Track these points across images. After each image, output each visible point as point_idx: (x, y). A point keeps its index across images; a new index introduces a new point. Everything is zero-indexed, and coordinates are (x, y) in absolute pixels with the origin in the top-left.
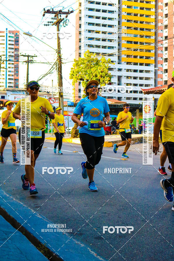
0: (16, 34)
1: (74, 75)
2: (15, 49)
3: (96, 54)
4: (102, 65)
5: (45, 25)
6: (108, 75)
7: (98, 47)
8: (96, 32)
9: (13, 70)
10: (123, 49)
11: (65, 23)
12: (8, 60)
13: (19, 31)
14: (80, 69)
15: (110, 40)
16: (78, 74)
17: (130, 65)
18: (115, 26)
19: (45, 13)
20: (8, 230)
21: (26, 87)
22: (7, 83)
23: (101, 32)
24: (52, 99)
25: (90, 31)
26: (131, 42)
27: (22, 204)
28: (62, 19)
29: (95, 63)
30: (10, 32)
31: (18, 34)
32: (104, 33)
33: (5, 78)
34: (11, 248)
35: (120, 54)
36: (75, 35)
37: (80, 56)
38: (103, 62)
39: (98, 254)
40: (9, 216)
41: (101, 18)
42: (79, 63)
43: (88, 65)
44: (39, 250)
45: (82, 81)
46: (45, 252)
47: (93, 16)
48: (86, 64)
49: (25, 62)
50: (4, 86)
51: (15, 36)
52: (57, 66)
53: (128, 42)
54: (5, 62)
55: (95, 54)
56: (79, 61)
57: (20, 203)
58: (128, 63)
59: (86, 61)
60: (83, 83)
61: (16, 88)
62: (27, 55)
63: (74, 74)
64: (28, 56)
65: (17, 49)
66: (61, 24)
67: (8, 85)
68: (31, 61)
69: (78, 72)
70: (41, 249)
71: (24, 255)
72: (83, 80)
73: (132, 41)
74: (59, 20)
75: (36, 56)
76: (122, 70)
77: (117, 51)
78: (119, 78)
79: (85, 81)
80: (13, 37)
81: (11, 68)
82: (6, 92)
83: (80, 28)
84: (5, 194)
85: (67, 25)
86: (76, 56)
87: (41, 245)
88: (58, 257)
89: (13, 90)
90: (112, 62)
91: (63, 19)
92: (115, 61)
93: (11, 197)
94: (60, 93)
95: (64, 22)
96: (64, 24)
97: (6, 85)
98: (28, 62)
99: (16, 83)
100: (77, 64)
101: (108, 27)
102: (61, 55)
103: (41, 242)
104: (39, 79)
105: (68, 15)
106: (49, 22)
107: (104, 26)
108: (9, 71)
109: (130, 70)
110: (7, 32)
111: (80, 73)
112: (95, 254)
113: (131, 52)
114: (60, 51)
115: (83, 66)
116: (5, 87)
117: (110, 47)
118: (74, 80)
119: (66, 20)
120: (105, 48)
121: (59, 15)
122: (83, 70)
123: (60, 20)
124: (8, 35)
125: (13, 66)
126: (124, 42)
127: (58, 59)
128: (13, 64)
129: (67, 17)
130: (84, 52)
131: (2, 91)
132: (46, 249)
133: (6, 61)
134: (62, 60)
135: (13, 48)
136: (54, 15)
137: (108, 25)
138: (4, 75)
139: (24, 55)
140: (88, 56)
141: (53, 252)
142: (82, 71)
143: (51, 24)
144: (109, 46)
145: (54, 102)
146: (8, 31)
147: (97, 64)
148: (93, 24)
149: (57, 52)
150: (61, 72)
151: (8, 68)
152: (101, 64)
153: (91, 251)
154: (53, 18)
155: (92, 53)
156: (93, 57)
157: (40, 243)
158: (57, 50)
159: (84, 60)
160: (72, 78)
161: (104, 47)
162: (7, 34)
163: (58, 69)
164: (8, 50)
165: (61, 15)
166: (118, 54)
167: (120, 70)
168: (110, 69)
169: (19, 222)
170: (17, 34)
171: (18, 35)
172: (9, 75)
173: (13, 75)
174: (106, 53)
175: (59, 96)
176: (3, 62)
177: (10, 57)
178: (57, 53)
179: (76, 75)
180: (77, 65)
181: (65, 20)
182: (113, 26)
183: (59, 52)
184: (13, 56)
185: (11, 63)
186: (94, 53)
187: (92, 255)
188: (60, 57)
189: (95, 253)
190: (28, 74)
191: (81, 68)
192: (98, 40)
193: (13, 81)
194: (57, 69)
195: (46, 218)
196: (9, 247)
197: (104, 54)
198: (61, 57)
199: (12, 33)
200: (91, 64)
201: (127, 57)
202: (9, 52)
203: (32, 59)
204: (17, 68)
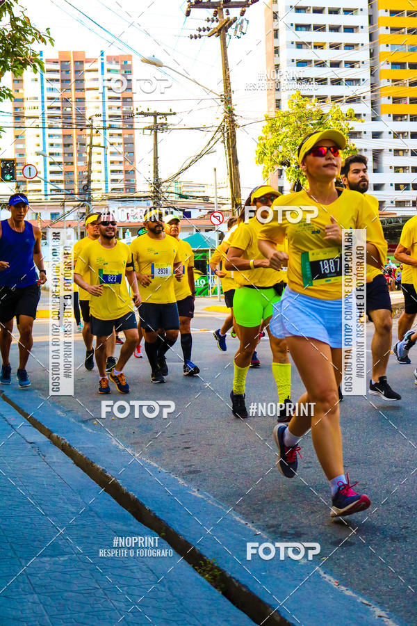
0: (123, 63)
1: (265, 154)
2: (123, 98)
3: (318, 99)
4: (333, 125)
5: (192, 37)
6: (348, 149)
7: (322, 81)
8: (315, 47)
9: (121, 149)
10: (384, 83)
11: (238, 29)
12: (107, 126)
13: (131, 56)
14: (281, 137)
15: (351, 64)
16: (276, 152)
17: (401, 120)
18: (362, 27)
19: (189, 7)
20: (124, 528)
21: (153, 189)
22: (109, 182)
23: (327, 46)
24: (216, 214)
25: (300, 45)
26: (402, 65)
27: (155, 465)
28: (231, 18)
29: (315, 122)
30: (110, 59)
31: (129, 63)
32: (335, 46)
33: (103, 171)
34: (135, 571)
35: (376, 95)
36: (265, 56)
37: (278, 106)
38: (335, 117)
39: (341, 581)
40: (127, 495)
41: (326, 11)
42: (278, 124)
43: (299, 128)
44: (200, 573)
45: (285, 168)
46: (214, 577)
47: (307, 7)
48: (293, 124)
49: (149, 128)
50: (101, 189)
51: (123, 67)
52: (223, 134)
53: (395, 64)
54: (101, 131)
55: (314, 99)
56: (278, 119)
57: (150, 465)
58: (395, 118)
59: (292, 119)
60: (289, 171)
61: (130, 192)
62: (152, 111)
63: (266, 151)
64: (155, 115)
65: (128, 100)
66: (231, 31)
67: (111, 185)
68: (164, 127)
69: (276, 146)
70: (204, 571)
71: (164, 586)
72: (289, 165)
73: (406, 63)
74: (225, 24)
75: (174, 114)
76: (383, 135)
77: (369, 89)
78: (377, 154)
79: (293, 165)
80: (117, 71)
81: (117, 145)
82: (107, 202)
83: (276, 40)
84: (114, 442)
85: (244, 34)
86: (269, 107)
87: (205, 561)
88: (244, 590)
89: (122, 197)
90: (358, 116)
91: (235, 20)
92: (365, 115)
93: (129, 451)
94: (233, 199)
95: (237, 27)
96: (236, 30)
97: (107, 187)
98: (155, 129)
99: (129, 181)
100: (272, 127)
101: (345, 32)
102: (234, 107)
103: (204, 554)
104: (184, 167)
105: (246, 8)
106: (202, 28)
107: (335, 29)
108: (112, 153)
109: (403, 133)
110: (102, 59)
111: (281, 148)
112: (334, 582)
113: (403, 88)
114: (230, 97)
115: (288, 130)
116: (104, 192)
117: (350, 81)
118: (267, 167)
119: (242, 22)
120: (339, 84)
121: (224, 10)
122: (288, 139)
123: (227, 22)
124: (107, 66)
125: (121, 140)
126: (384, 67)
127: (225, 118)
128: (120, 135)
129: (242, 14)
130: (289, 96)
131: (97, 200)
132: (216, 570)
133: (104, 128)
134: (235, 118)
135: (119, 98)
136: (212, 11)
137: (344, 26)
138: (100, 163)
139: (146, 111)
140: (297, 105)
141: (234, 578)
142: (285, 144)
143: (207, 33)
144: (348, 77)
145: (221, 220)
146: (105, 57)
147: (321, 123)
148: (307, 27)
149: (222, 101)
150: (234, 147)
151: (108, 144)
152: (331, 123)
153: (325, 575)
154: (210, 18)
155: (306, 98)
156: (311, 106)
157: (201, 556)
158: (223, 97)
159: (288, 116)
160: (261, 161)
161: (336, 82)
162: (102, 64)
163: (226, 142)
164: (108, 104)
165: (229, 9)
166: (372, 97)
167: (376, 135)
168: (354, 134)
169: (151, 509)
170: (126, 62)
171: (130, 66)
172: (112, 163)
173: (120, 162)
174: (342, 97)
175: (233, 207)
176: (97, 132)
177: (111, 119)
178: (224, 102)
179: (272, 153)
180: (273, 129)
181: (238, 22)
182: (357, 27)
183: (227, 99)
184: (120, 116)
185: (116, 134)
186: (311, 97)
187: (327, 583)
188: (230, 111)
189: (335, 578)
190: (156, 158)
191: (283, 136)
192: (321, 64)
193: (121, 176)
194: (223, 142)
195: (214, 497)
196: (131, 568)
197: (336, 99)
198: (234, 112)
199: (114, 62)
200: (307, 125)
201: (393, 103)
202: (110, 108)
203: (163, 121)
204: (129, 145)
